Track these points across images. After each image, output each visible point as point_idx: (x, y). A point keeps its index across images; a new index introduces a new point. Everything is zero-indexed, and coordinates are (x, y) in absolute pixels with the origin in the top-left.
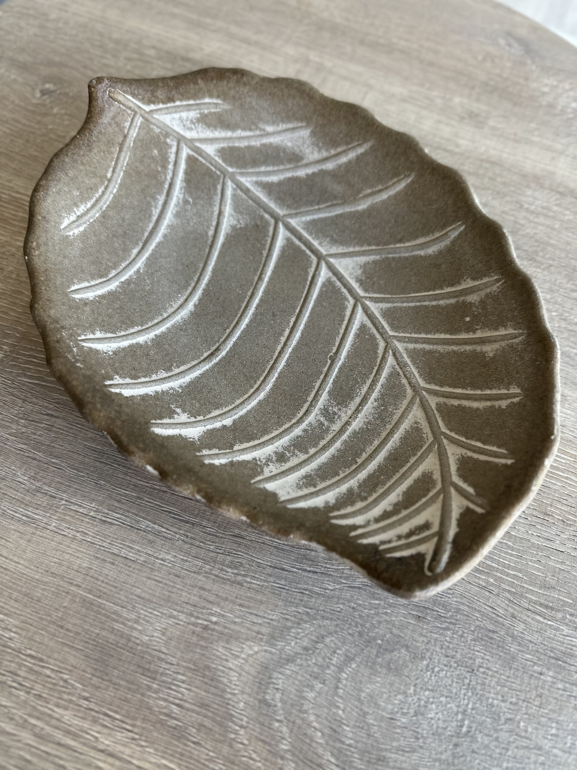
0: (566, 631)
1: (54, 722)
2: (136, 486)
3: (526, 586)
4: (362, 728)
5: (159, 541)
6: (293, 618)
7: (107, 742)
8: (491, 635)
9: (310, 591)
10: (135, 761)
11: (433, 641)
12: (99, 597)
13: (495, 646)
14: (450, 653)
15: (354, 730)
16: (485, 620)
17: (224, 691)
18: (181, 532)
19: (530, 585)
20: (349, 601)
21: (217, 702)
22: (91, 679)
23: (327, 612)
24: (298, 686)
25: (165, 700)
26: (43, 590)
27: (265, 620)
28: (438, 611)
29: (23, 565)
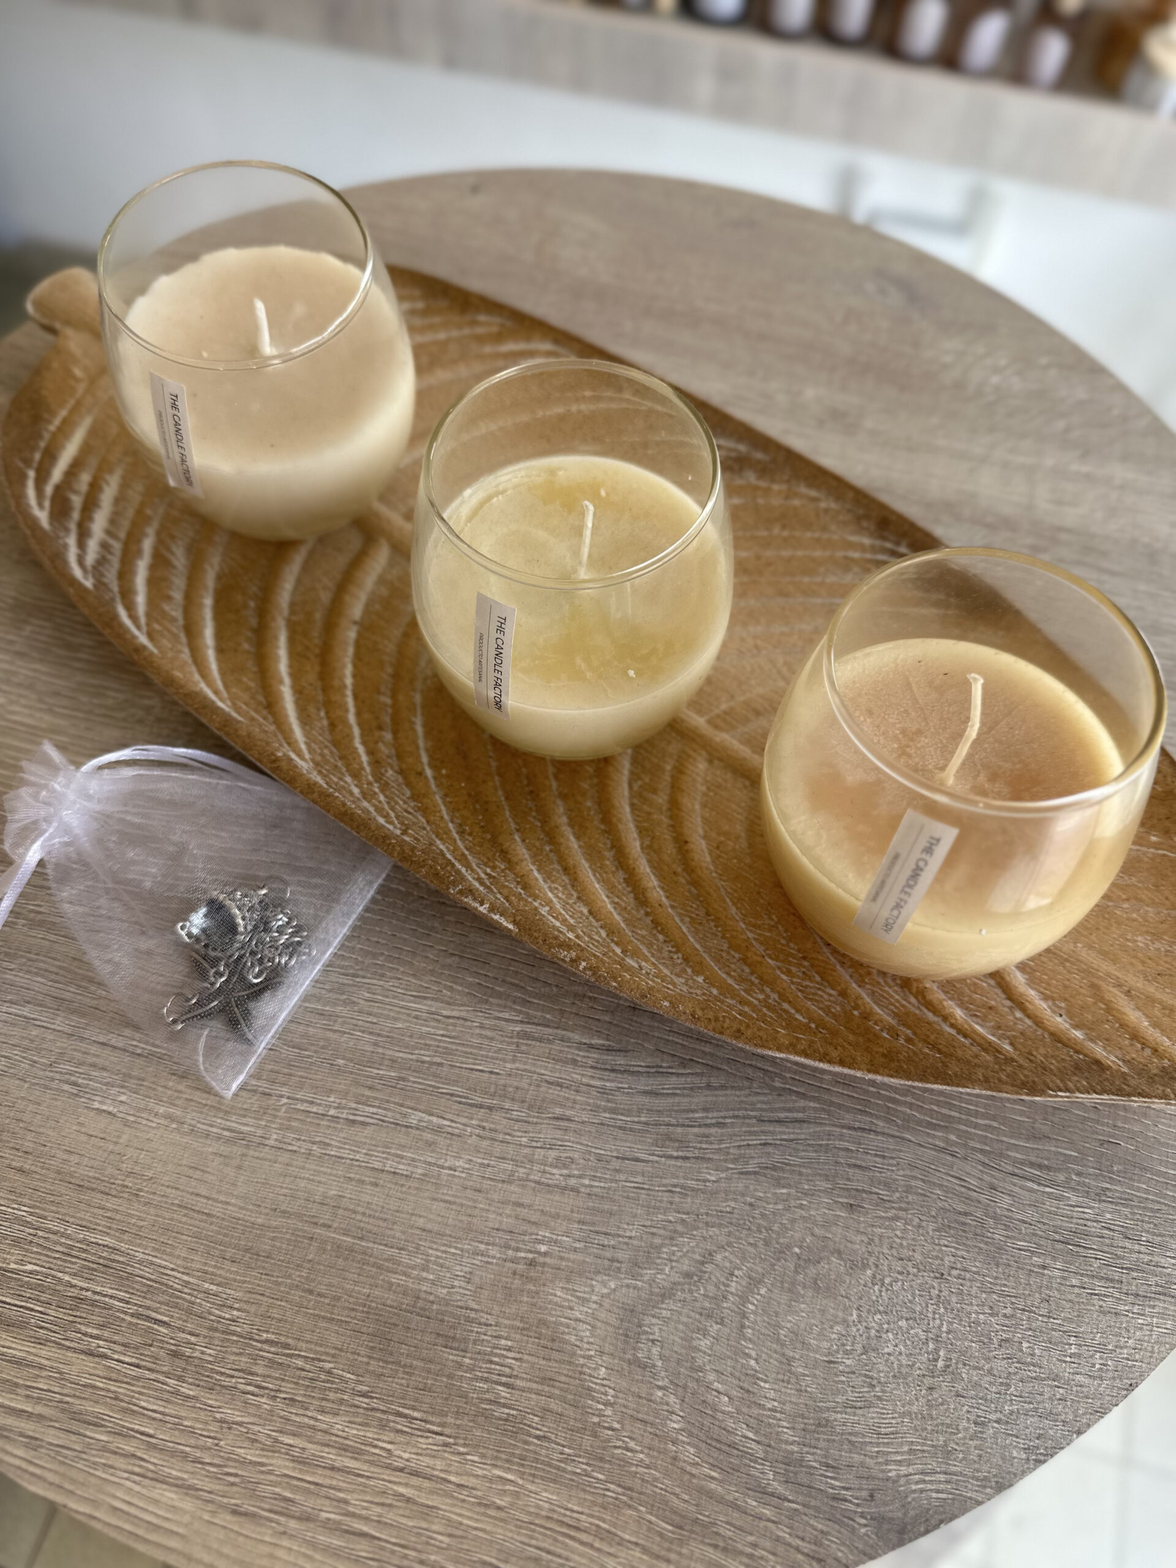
0: (1075, 1198)
1: (319, 1436)
2: (393, 1061)
3: (1005, 1139)
4: (788, 1382)
5: (441, 1141)
6: (662, 1232)
7: (406, 1456)
8: (962, 1219)
9: (683, 1187)
10: (452, 1478)
11: (876, 1240)
12: (361, 1239)
13: (970, 1235)
14: (905, 1253)
15: (776, 1387)
16: (951, 1198)
17: (574, 1354)
18: (474, 1122)
19: (1011, 1137)
20: (743, 1195)
21: (565, 1372)
22: (368, 1364)
23: (712, 1215)
24: (682, 1332)
25: (486, 1380)
26: (273, 1239)
27: (621, 1239)
28: (878, 1194)
29: (234, 1205)
